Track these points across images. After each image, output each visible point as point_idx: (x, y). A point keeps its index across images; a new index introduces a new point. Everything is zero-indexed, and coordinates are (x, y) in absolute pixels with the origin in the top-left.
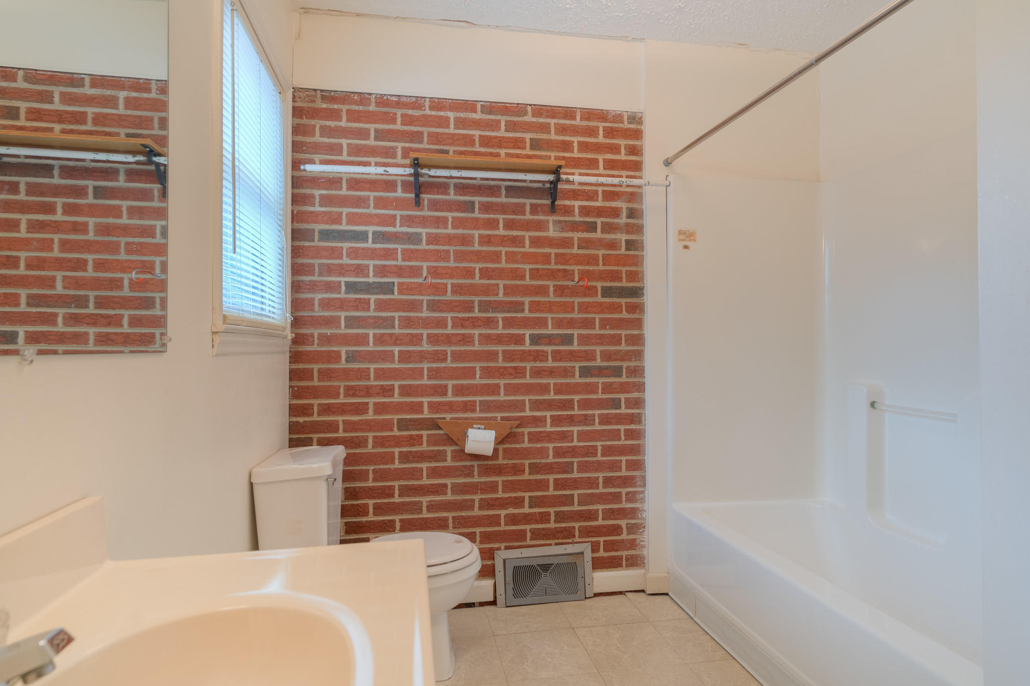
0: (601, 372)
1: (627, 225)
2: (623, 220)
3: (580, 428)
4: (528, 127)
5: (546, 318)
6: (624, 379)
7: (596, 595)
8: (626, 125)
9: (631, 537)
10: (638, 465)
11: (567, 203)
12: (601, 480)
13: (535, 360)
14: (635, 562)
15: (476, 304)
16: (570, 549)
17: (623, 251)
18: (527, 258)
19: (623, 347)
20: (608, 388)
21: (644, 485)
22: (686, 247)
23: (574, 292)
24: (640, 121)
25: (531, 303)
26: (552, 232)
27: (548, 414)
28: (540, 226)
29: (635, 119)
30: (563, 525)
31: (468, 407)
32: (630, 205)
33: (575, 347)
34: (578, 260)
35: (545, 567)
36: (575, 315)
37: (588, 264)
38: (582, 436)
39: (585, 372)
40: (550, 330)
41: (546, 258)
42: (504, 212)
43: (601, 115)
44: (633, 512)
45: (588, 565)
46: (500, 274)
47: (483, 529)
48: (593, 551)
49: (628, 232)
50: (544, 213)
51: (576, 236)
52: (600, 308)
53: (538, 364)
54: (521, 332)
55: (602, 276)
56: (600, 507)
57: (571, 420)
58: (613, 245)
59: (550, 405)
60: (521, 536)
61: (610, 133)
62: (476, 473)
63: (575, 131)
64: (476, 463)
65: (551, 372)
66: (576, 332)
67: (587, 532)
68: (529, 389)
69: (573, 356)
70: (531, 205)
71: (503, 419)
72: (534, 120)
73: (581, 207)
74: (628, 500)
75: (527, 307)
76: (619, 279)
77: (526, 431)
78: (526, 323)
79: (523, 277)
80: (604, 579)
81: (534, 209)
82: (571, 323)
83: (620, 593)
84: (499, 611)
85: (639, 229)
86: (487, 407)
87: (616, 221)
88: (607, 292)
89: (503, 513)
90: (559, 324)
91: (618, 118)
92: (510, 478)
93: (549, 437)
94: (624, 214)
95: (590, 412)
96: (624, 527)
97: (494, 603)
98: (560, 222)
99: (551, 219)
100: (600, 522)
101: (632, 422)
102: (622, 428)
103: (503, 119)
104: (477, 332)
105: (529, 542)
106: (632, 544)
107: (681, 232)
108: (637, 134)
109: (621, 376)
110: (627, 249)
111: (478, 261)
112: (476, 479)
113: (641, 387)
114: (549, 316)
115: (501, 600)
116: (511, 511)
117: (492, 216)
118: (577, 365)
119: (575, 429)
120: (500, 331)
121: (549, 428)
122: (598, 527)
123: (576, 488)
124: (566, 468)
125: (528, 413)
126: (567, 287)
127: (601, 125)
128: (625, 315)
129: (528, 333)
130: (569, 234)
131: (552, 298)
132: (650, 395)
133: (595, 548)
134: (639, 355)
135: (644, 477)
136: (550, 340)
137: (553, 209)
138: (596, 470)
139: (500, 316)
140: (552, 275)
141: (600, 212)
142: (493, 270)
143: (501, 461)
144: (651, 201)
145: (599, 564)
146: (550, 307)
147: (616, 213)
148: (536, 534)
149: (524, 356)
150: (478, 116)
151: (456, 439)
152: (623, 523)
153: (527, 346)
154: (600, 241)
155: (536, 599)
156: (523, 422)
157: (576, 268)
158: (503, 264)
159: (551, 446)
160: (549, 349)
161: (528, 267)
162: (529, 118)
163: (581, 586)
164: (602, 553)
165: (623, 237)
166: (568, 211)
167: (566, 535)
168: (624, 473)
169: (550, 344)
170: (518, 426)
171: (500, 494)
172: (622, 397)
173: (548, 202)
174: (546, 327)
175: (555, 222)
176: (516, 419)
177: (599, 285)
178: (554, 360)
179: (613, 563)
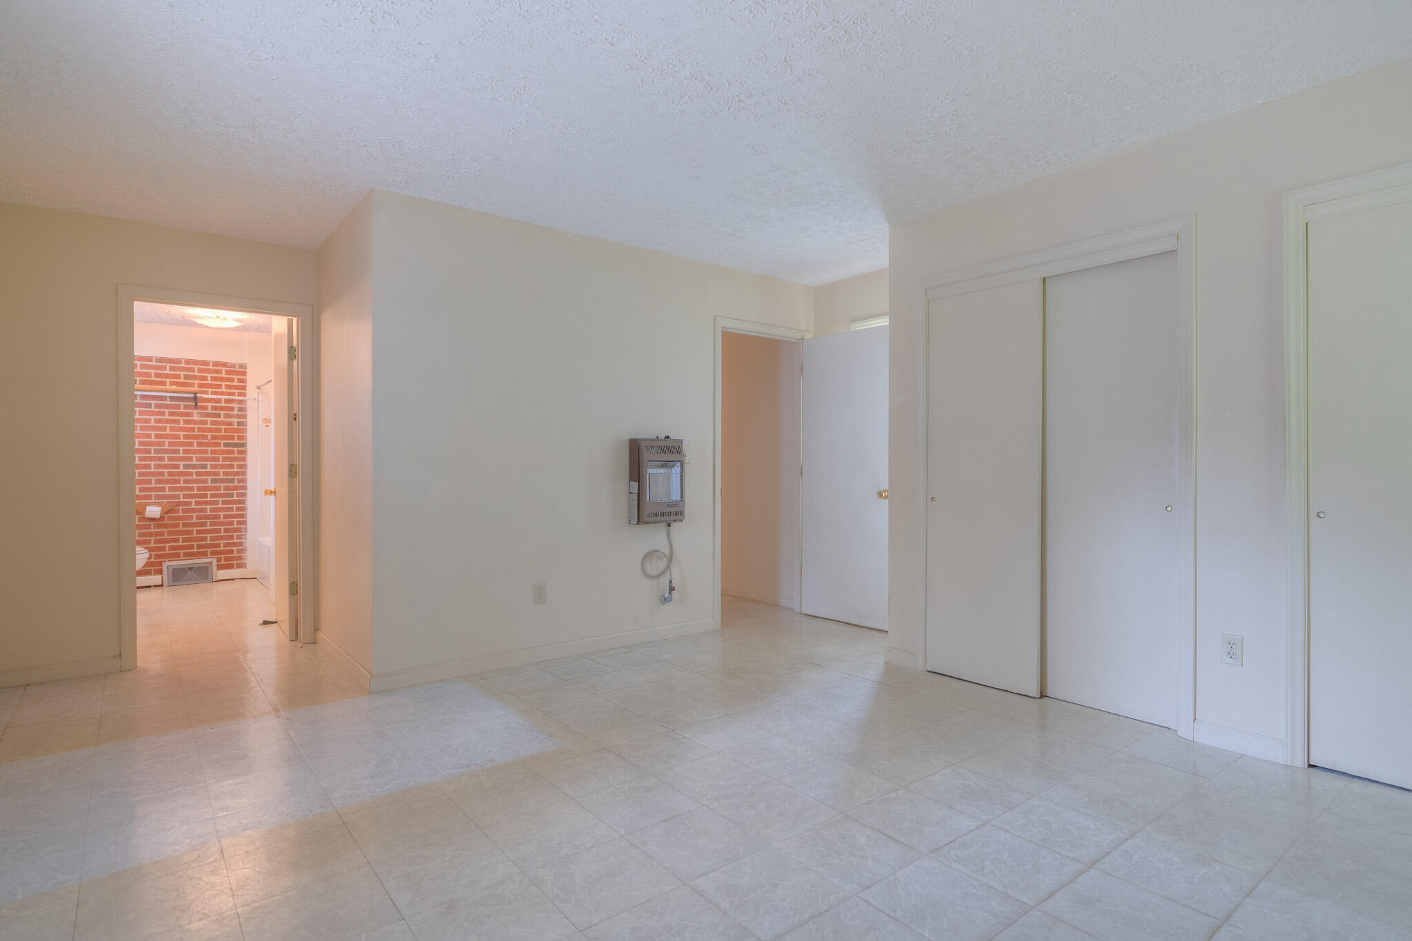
0: (222, 481)
1: (238, 414)
2: (236, 412)
3: (211, 506)
4: (183, 369)
5: (192, 457)
6: (236, 484)
7: (218, 581)
8: (238, 369)
9: (239, 555)
10: (244, 523)
11: (204, 404)
12: (222, 530)
13: (186, 476)
14: (240, 566)
15: (152, 450)
16: (205, 560)
17: (235, 426)
18: (181, 429)
19: (235, 470)
20: (226, 488)
21: (246, 532)
22: (267, 426)
23: (208, 445)
24: (246, 368)
25: (184, 450)
26: (196, 417)
27: (193, 500)
28: (188, 414)
29: (243, 366)
30: (201, 550)
31: (149, 497)
32: (240, 406)
33: (209, 469)
34: (210, 430)
35: (191, 569)
36: (209, 455)
37: (216, 432)
38: (211, 510)
39: (214, 481)
40: (194, 462)
41: (193, 430)
42: (168, 408)
43: (224, 365)
44: (240, 544)
45: (215, 568)
46: (166, 436)
47: (156, 553)
48: (217, 561)
49: (238, 418)
50: (192, 409)
51: (209, 419)
52: (223, 452)
53: (188, 478)
54: (178, 463)
55: (223, 438)
56: (222, 542)
57: (206, 503)
58: (230, 424)
59: (194, 496)
60: (178, 555)
61: (228, 372)
62: (152, 527)
63: (210, 371)
64: (152, 523)
65: (195, 481)
66: (209, 463)
67: (214, 553)
68: (182, 489)
69: (207, 474)
70: (184, 405)
71: (167, 502)
72: (186, 366)
73: (212, 406)
74: (237, 538)
75: (181, 452)
76: (234, 439)
77: (181, 508)
78: (181, 459)
79: (179, 438)
80: (223, 574)
81: (186, 407)
82: (206, 459)
83: (233, 579)
84: (165, 588)
85: (245, 417)
86: (158, 497)
87: (231, 412)
88: (226, 445)
89: (168, 545)
90: (199, 459)
91: (234, 366)
92: (172, 529)
93: (194, 510)
94: (236, 409)
95: (217, 499)
96: (235, 550)
97: (162, 585)
98: (200, 413)
99: (195, 411)
100: (222, 548)
101: (240, 503)
102: (234, 506)
103: (168, 365)
104: (153, 463)
105: (182, 558)
106: (240, 558)
107: (264, 419)
108: (244, 373)
109: (234, 483)
110: (238, 426)
111: (153, 431)
112: (152, 530)
113: (245, 488)
114: (194, 456)
115: (165, 583)
116: (172, 544)
117: (162, 410)
118: (210, 478)
119: (208, 507)
120: (166, 462)
121: (193, 507)
122: (220, 551)
123: (209, 534)
124: (204, 524)
125: (182, 500)
126: (204, 443)
127: (224, 369)
128: (236, 455)
129: (182, 463)
130: (206, 419)
131: (195, 447)
132: (249, 491)
133: (219, 560)
134: (244, 473)
135: (246, 528)
136: (194, 467)
137: (196, 407)
138: (220, 525)
139: (166, 456)
140: (196, 437)
141: (222, 409)
142: (162, 435)
143: (166, 522)
144: (250, 405)
145: (220, 567)
146: (194, 452)
147: (232, 409)
148: (186, 555)
149: (180, 474)
150: (154, 363)
151: (140, 512)
152: (235, 549)
153: (182, 469)
154: (223, 421)
155: (186, 583)
156: (179, 504)
157: (209, 434)
158: (168, 432)
159: (195, 515)
160: (194, 471)
161: (182, 433)
162: (183, 365)
163: (210, 575)
164: (223, 562)
165: (236, 420)
166: (205, 408)
167: (204, 554)
168: (235, 526)
169: (194, 468)
170: (176, 506)
171: (166, 537)
172: (235, 492)
173: (194, 404)
174: (192, 461)
175: (198, 413)
176: (175, 502)
177: (222, 442)
178: (197, 476)
179: (230, 567)
